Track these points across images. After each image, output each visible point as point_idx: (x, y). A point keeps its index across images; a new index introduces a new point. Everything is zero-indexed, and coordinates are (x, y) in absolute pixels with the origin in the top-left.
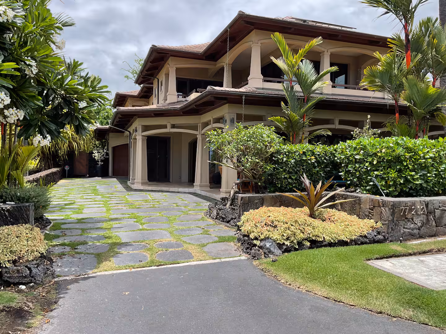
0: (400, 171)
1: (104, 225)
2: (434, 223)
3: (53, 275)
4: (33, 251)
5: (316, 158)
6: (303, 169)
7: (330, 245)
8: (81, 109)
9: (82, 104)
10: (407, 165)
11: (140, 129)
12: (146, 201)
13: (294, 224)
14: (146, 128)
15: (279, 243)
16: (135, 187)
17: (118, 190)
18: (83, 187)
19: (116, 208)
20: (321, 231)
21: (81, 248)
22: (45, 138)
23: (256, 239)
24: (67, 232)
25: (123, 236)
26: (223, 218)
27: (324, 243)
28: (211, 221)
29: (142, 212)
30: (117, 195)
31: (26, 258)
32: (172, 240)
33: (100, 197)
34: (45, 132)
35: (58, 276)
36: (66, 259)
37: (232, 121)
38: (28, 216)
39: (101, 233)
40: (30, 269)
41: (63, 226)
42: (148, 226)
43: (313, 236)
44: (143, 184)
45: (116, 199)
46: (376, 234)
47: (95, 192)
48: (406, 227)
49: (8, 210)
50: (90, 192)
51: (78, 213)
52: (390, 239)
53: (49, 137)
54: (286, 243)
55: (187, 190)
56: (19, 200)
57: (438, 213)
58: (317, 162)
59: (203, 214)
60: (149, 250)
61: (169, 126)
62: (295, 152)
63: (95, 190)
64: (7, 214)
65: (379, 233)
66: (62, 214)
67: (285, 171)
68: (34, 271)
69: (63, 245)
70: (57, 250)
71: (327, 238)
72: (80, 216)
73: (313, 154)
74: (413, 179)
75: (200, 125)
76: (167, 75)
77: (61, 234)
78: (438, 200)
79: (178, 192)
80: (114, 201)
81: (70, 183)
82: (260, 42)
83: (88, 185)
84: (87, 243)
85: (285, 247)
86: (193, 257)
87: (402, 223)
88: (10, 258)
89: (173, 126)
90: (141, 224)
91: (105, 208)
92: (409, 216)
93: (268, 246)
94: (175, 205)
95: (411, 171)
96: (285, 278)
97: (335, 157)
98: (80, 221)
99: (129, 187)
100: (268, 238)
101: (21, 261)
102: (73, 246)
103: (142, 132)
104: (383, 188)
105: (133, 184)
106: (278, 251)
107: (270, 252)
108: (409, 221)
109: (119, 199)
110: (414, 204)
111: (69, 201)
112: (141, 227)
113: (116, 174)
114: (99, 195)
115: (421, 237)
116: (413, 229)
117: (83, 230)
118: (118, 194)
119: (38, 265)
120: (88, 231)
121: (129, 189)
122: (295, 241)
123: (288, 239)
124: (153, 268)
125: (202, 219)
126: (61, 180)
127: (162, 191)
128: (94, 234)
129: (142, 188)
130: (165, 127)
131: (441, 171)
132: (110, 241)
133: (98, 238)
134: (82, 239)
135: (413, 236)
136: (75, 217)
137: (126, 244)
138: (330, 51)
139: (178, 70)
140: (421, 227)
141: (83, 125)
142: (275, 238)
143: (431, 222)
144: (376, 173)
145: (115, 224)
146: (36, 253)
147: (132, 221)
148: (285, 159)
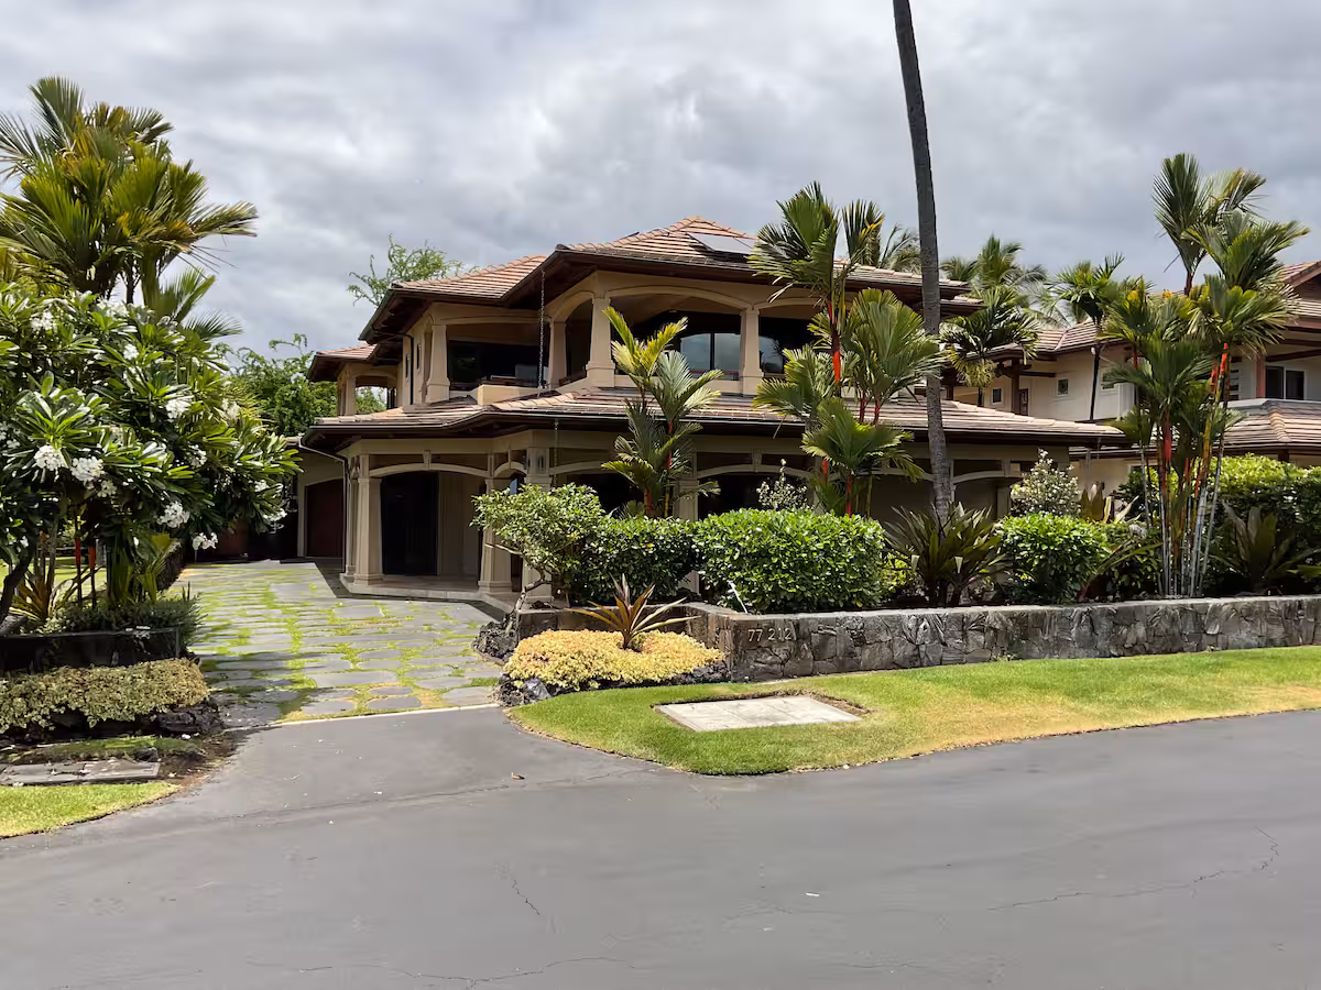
0: (768, 572)
1: (290, 664)
2: (810, 655)
3: (222, 725)
4: (194, 694)
5: (657, 547)
6: (634, 566)
7: (630, 685)
8: (258, 493)
9: (261, 486)
10: (779, 562)
11: (365, 463)
12: (371, 620)
13: (576, 657)
14: (378, 461)
15: (549, 685)
16: (354, 587)
17: (316, 596)
18: (238, 587)
19: (311, 634)
20: (619, 666)
21: (255, 696)
22: (209, 538)
23: (518, 679)
24: (229, 674)
25: (320, 679)
26: (495, 651)
27: (621, 684)
28: (476, 656)
29: (357, 641)
30: (313, 608)
31: (186, 702)
32: (398, 684)
33: (279, 611)
34: (209, 529)
35: (229, 727)
36: (236, 707)
37: (541, 462)
38: (173, 648)
39: (287, 676)
40: (192, 715)
41: (220, 666)
42: (366, 665)
43: (604, 673)
44: (371, 581)
45: (312, 617)
46: (711, 671)
47: (268, 597)
48: (759, 660)
49: (144, 639)
50: (256, 600)
51: (240, 644)
52: (733, 678)
53: (215, 537)
54: (560, 684)
55: (464, 595)
56: (153, 622)
57: (816, 638)
58: (658, 552)
59: (470, 643)
60: (357, 696)
61: (427, 458)
62: (619, 537)
63: (266, 595)
64: (141, 644)
65: (716, 670)
66: (212, 645)
67: (601, 568)
68: (198, 718)
69: (228, 691)
70: (220, 698)
71: (626, 677)
72: (246, 650)
73: (652, 539)
74: (787, 586)
75: (491, 459)
76: (429, 336)
77: (220, 677)
78: (816, 619)
79: (446, 600)
80: (309, 619)
81: (206, 576)
82: (608, 295)
83: (251, 584)
84: (264, 690)
85: (558, 690)
86: (420, 704)
87: (752, 654)
88: (168, 702)
89: (437, 459)
90: (353, 661)
91: (289, 635)
92: (764, 644)
93: (530, 687)
94: (426, 627)
95: (784, 572)
96: (530, 724)
97: (693, 543)
98: (246, 658)
99: (344, 587)
100: (534, 677)
101: (180, 706)
102: (244, 693)
103: (370, 469)
104: (745, 599)
105: (351, 580)
106: (544, 695)
107: (532, 695)
108: (764, 651)
109: (317, 617)
110: (772, 624)
111: (218, 621)
112: (352, 666)
113: (312, 554)
114: (276, 608)
115: (786, 676)
116: (771, 664)
117: (256, 672)
118: (319, 606)
119: (202, 712)
120: (264, 673)
121: (341, 592)
122: (575, 682)
123: (563, 678)
124: (359, 717)
125: (464, 653)
126: (184, 567)
127: (413, 599)
128: (276, 678)
129: (369, 590)
130: (418, 459)
131: (840, 571)
132: (299, 687)
133: (282, 684)
134: (253, 683)
135: (773, 675)
136: (236, 651)
137: (324, 691)
138: (757, 307)
139: (450, 330)
140: (786, 660)
141: (262, 519)
142: (543, 676)
143: (803, 653)
144: (737, 574)
145: (306, 662)
146: (198, 697)
147: (337, 658)
148: (601, 549)
